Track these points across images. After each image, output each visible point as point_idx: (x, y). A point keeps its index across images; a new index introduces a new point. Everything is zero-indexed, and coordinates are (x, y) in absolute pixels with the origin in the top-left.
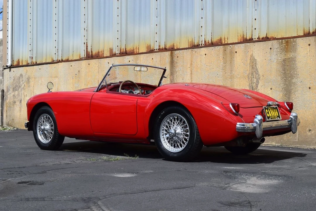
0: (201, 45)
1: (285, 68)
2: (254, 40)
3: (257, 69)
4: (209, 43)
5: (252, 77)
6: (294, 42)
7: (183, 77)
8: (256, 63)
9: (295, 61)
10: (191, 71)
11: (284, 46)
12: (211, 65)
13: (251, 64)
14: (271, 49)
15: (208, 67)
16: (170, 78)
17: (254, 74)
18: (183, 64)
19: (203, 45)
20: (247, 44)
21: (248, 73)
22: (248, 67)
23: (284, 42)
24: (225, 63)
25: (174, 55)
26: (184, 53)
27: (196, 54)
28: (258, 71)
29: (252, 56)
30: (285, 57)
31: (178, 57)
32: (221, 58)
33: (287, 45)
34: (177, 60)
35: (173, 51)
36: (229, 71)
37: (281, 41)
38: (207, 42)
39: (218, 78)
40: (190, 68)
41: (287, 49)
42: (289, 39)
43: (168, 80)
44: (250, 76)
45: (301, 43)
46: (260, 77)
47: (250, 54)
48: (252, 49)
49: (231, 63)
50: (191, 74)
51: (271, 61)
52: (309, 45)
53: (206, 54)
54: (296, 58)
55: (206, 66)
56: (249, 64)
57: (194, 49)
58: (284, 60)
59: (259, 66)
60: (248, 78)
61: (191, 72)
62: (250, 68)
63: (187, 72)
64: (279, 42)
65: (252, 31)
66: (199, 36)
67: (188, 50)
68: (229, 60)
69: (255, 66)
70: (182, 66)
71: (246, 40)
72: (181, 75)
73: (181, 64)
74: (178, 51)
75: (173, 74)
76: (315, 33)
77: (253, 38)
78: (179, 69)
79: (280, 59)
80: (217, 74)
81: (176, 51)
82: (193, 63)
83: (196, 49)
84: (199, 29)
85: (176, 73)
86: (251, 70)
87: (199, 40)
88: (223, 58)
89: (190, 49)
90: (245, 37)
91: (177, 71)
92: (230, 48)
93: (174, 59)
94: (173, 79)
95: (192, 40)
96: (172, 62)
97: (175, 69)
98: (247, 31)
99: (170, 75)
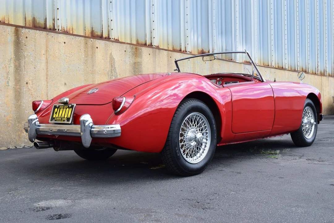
0: (58, 30)
1: (135, 70)
2: (111, 39)
3: (115, 68)
4: (64, 30)
6: (141, 50)
7: (35, 66)
9: (141, 65)
10: (47, 59)
11: (134, 51)
12: (72, 56)
13: (110, 62)
14: (125, 51)
15: (68, 58)
16: (14, 64)
17: (113, 72)
18: (35, 49)
19: (60, 31)
20: (106, 41)
21: (108, 70)
22: (108, 64)
23: (134, 48)
24: (86, 56)
25: (21, 33)
26: (35, 34)
27: (53, 40)
28: (116, 70)
29: (111, 54)
30: (135, 61)
31: (27, 37)
32: (82, 51)
33: (136, 51)
34: (25, 41)
35: (18, 28)
36: (91, 66)
37: (132, 46)
38: (63, 28)
39: (79, 72)
40: (45, 55)
41: (136, 54)
42: (138, 46)
43: (11, 66)
44: (110, 73)
45: (145, 51)
46: (117, 75)
47: (110, 52)
48: (111, 48)
49: (92, 57)
50: (47, 62)
51: (125, 62)
52: (149, 54)
53: (65, 43)
54: (142, 63)
55: (66, 56)
56: (108, 62)
57: (50, 33)
58: (135, 63)
59: (116, 66)
61: (47, 61)
62: (110, 66)
63: (41, 60)
65: (109, 30)
66: (54, 19)
67: (41, 31)
68: (90, 54)
69: (114, 64)
70: (33, 50)
71: (101, 37)
72: (32, 62)
73: (32, 47)
74: (27, 29)
75: (20, 59)
76: (151, 46)
77: (110, 37)
78: (29, 54)
79: (132, 61)
80: (79, 68)
81: (24, 29)
82: (49, 50)
83: (53, 33)
84: (53, 10)
85: (25, 58)
86: (110, 68)
87: (53, 23)
88: (85, 51)
89: (45, 32)
90: (96, 33)
91: (26, 55)
92: (91, 42)
93: (21, 39)
94: (20, 66)
95: (34, 20)
96: (17, 42)
97: (23, 53)
98: (102, 29)
99: (14, 60)
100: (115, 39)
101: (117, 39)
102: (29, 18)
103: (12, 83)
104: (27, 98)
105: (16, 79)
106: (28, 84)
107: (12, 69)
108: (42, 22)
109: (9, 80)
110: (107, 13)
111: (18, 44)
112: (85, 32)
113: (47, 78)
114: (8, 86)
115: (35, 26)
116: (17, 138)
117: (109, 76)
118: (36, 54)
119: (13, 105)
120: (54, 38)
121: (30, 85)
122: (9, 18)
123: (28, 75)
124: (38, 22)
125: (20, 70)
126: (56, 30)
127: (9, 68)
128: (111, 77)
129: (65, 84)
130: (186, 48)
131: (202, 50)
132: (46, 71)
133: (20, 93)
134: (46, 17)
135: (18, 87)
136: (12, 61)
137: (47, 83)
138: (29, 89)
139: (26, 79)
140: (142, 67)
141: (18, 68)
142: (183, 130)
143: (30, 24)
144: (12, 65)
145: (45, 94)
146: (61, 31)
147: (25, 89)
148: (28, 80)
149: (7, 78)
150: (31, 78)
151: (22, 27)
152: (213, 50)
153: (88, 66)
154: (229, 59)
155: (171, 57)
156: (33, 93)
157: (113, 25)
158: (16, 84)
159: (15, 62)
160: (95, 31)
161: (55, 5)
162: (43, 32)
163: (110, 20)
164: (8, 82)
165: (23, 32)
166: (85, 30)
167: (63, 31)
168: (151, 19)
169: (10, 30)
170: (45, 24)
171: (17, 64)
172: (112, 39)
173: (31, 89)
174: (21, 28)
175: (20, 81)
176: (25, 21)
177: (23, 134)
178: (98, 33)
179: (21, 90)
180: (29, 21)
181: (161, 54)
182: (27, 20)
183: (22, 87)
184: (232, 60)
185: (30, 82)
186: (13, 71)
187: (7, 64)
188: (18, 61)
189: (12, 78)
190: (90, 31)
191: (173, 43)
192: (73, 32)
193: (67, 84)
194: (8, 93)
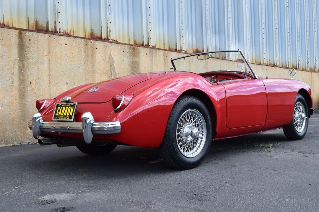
0: (60, 32)
1: (133, 69)
3: (114, 67)
5: (111, 74)
6: (139, 50)
7: (38, 66)
8: (113, 62)
9: (139, 64)
11: (132, 51)
12: (73, 57)
13: (109, 62)
14: (123, 51)
15: (70, 58)
16: (19, 65)
17: (112, 71)
18: (38, 50)
20: (105, 42)
21: (107, 69)
22: (108, 64)
23: (132, 48)
24: (87, 56)
25: (25, 36)
26: (38, 36)
27: (55, 42)
28: (115, 69)
29: (110, 54)
30: (133, 61)
31: (30, 40)
32: (83, 52)
33: (134, 51)
34: (28, 43)
35: (22, 31)
36: (91, 66)
37: (130, 46)
38: (64, 30)
39: (80, 72)
40: (48, 57)
41: (134, 54)
42: (135, 47)
43: (15, 67)
44: (109, 72)
45: (142, 51)
46: (116, 75)
48: (110, 48)
49: (92, 58)
50: (49, 63)
51: (124, 62)
52: (147, 54)
53: (66, 44)
54: (139, 62)
55: (67, 57)
56: (108, 62)
57: (52, 35)
58: (133, 63)
59: (115, 65)
60: (107, 74)
61: (50, 61)
62: (109, 66)
63: (43, 61)
64: (129, 47)
65: (108, 31)
66: (56, 22)
67: (44, 34)
68: (90, 55)
69: (113, 64)
70: (36, 52)
71: (100, 39)
72: (35, 63)
73: (35, 49)
74: (30, 32)
75: (24, 61)
76: (148, 46)
77: (109, 39)
78: (33, 56)
79: (130, 61)
80: (79, 68)
81: (28, 32)
82: (51, 51)
83: (54, 35)
84: (55, 14)
85: (28, 60)
86: (110, 67)
87: (55, 26)
88: (85, 52)
89: (47, 34)
90: (96, 35)
91: (29, 57)
92: (91, 43)
93: (24, 42)
94: (23, 67)
95: (37, 23)
96: (21, 44)
97: (26, 55)
98: (102, 31)
99: (18, 62)
100: (114, 40)
101: (116, 40)
102: (32, 22)
103: (16, 84)
104: (31, 97)
105: (20, 79)
106: (32, 84)
107: (16, 70)
108: (44, 25)
109: (14, 80)
110: (106, 15)
111: (22, 46)
112: (85, 34)
113: (49, 78)
114: (13, 86)
115: (38, 29)
116: (22, 135)
117: (108, 75)
118: (39, 55)
119: (18, 104)
120: (56, 40)
121: (34, 85)
122: (13, 22)
123: (32, 75)
124: (40, 25)
125: (24, 71)
126: (57, 32)
127: (14, 69)
128: (110, 76)
129: (67, 83)
130: (181, 47)
131: (197, 49)
132: (48, 71)
133: (24, 93)
134: (48, 21)
135: (22, 87)
136: (17, 62)
137: (50, 82)
138: (32, 88)
139: (30, 79)
140: (140, 66)
141: (22, 69)
142: (180, 126)
143: (33, 27)
144: (17, 67)
145: (48, 93)
146: (62, 34)
147: (29, 89)
148: (32, 80)
149: (12, 78)
150: (35, 78)
151: (26, 30)
152: (207, 49)
153: (88, 66)
154: (223, 58)
155: (167, 56)
156: (37, 93)
157: (112, 27)
158: (20, 85)
159: (20, 63)
160: (95, 33)
161: (56, 9)
162: (45, 34)
163: (108, 22)
164: (13, 83)
165: (26, 34)
166: (85, 32)
167: (64, 33)
168: (147, 21)
169: (14, 33)
170: (48, 27)
171: (21, 65)
172: (111, 40)
173: (35, 88)
174: (24, 31)
175: (24, 81)
176: (28, 24)
177: (27, 131)
178: (97, 35)
179: (25, 89)
180: (32, 24)
181: (157, 54)
182: (30, 23)
183: (26, 87)
184: (225, 58)
185: (34, 82)
186: (17, 72)
187: (12, 65)
188: (22, 62)
189: (16, 78)
190: (90, 33)
191: (169, 42)
192: (73, 34)
193: (69, 83)
194: (13, 93)
